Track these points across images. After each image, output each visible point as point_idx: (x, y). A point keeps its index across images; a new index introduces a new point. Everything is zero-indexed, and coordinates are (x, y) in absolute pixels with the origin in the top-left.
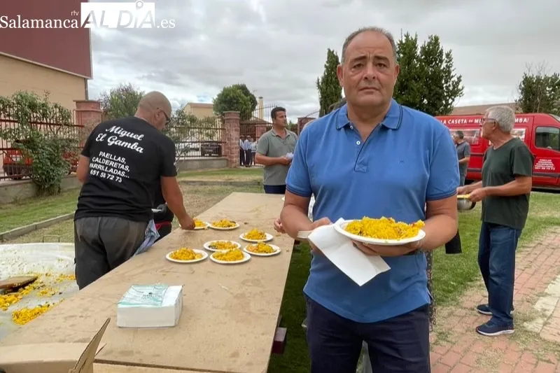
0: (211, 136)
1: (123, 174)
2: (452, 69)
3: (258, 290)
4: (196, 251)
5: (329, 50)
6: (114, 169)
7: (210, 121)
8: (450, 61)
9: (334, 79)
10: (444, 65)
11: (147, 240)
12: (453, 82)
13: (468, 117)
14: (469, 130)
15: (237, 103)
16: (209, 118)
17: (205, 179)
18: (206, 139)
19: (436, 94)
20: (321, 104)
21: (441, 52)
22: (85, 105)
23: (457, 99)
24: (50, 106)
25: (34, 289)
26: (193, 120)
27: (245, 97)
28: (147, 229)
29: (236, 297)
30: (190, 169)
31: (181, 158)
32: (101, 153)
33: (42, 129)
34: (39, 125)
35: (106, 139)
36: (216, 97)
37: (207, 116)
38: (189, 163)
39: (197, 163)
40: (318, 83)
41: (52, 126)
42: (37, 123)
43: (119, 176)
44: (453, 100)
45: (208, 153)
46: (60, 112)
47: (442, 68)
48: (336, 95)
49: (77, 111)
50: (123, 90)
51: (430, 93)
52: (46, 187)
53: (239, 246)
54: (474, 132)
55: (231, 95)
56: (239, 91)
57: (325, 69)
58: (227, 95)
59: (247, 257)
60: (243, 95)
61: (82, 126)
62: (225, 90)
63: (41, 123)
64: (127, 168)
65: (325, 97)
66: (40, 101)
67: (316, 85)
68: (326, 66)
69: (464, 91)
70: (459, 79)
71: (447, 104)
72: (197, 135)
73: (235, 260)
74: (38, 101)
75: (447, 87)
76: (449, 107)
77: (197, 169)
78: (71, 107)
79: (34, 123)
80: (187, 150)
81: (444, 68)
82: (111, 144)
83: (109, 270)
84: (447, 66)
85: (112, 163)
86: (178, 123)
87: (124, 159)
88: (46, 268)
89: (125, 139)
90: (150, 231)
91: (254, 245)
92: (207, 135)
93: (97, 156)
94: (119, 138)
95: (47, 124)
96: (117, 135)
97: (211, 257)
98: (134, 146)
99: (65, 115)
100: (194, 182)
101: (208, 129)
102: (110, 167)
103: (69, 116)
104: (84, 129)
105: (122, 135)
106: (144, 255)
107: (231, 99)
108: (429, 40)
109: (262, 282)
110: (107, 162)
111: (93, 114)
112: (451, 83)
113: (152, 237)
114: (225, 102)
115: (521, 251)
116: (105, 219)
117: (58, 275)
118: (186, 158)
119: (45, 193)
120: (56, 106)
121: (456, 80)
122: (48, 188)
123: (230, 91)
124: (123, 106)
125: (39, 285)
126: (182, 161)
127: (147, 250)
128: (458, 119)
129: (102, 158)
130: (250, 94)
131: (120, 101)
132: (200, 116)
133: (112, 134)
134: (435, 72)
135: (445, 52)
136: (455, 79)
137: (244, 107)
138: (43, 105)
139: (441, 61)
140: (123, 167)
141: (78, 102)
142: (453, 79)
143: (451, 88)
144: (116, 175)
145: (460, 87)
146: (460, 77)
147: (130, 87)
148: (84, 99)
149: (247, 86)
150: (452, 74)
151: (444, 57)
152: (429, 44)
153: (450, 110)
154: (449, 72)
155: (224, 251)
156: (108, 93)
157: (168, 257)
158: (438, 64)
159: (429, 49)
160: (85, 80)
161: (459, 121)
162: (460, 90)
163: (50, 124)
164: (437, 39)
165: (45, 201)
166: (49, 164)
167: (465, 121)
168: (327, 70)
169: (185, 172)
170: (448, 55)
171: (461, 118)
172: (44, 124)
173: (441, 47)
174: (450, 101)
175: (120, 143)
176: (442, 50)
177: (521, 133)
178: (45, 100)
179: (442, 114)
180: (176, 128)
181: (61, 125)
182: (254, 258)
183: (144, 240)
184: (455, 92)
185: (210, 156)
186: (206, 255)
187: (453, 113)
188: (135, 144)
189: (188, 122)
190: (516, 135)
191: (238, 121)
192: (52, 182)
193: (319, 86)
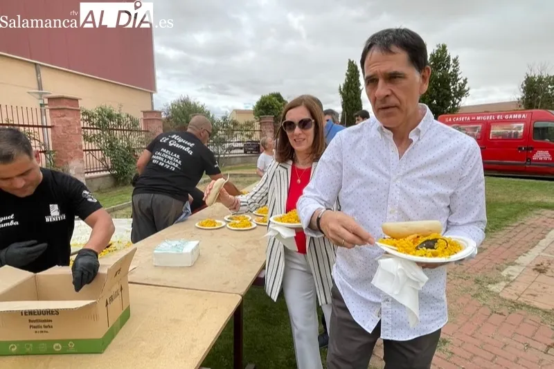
0: (250, 137)
1: (177, 166)
2: (458, 73)
3: (255, 247)
4: (217, 221)
5: (350, 61)
6: (171, 161)
7: (249, 124)
8: (457, 65)
9: (354, 85)
10: (451, 70)
11: (184, 215)
12: (459, 84)
13: (470, 115)
14: (471, 126)
15: (273, 108)
16: (248, 122)
17: (245, 172)
18: (246, 139)
19: (444, 95)
20: (343, 107)
21: (449, 58)
22: (151, 115)
23: (463, 99)
24: (123, 116)
25: (109, 251)
26: (235, 124)
27: (279, 104)
28: (184, 208)
29: (238, 250)
30: (233, 164)
31: (226, 156)
32: (162, 149)
33: (118, 134)
34: (115, 132)
35: (168, 141)
36: (255, 104)
37: (246, 120)
38: (233, 159)
39: (238, 159)
40: (340, 89)
41: (125, 132)
42: (113, 129)
43: (173, 166)
44: (460, 100)
45: (249, 151)
46: (131, 120)
47: (449, 72)
48: (356, 99)
49: (144, 120)
50: (182, 101)
51: (438, 95)
52: (122, 179)
53: (250, 218)
54: (477, 127)
55: (268, 102)
56: (274, 98)
57: (345, 77)
58: (265, 102)
59: (255, 225)
60: (277, 102)
61: (148, 131)
62: (263, 98)
63: (117, 130)
64: (180, 162)
65: (346, 101)
66: (116, 112)
67: (338, 91)
68: (347, 74)
69: (470, 92)
70: (465, 81)
71: (455, 104)
72: (239, 136)
73: (245, 227)
74: (114, 112)
75: (454, 89)
76: (456, 106)
77: (239, 164)
78: (139, 116)
79: (111, 129)
80: (231, 149)
81: (451, 72)
82: (171, 145)
83: (156, 231)
84: (454, 70)
85: (169, 157)
86: (223, 127)
87: (178, 156)
88: (118, 237)
89: (181, 144)
90: (187, 209)
91: (262, 218)
92: (247, 135)
93: (159, 151)
94: (177, 142)
95: (121, 130)
96: (176, 140)
97: (228, 226)
98: (187, 149)
99: (135, 123)
100: (235, 174)
101: (248, 131)
102: (167, 160)
103: (138, 124)
104: (149, 133)
105: (180, 141)
106: (181, 223)
107: (268, 105)
108: (437, 49)
109: (260, 242)
110: (166, 156)
111: (156, 122)
112: (458, 85)
113: (188, 213)
114: (262, 108)
115: (503, 230)
116: (156, 196)
117: (126, 242)
118: (230, 155)
119: (120, 184)
120: (128, 116)
121: (463, 82)
122: (123, 180)
123: (266, 98)
124: (182, 114)
125: (113, 249)
126: (226, 158)
127: (183, 221)
128: (462, 116)
129: (162, 152)
130: (283, 101)
131: (179, 109)
132: (241, 120)
133: (173, 139)
134: (443, 76)
135: (452, 58)
136: (461, 81)
137: (279, 111)
138: (118, 115)
139: (448, 66)
140: (177, 161)
141: (145, 112)
142: (459, 82)
143: (458, 89)
144: (171, 166)
145: (466, 88)
146: (466, 79)
147: (188, 98)
148: (150, 109)
149: (281, 94)
150: (459, 77)
151: (451, 62)
152: (438, 51)
153: (457, 109)
154: (456, 76)
155: (238, 222)
156: (170, 104)
157: (197, 225)
158: (445, 69)
159: (437, 56)
160: (151, 94)
161: (463, 118)
162: (466, 91)
163: (124, 130)
164: (444, 47)
165: (121, 190)
166: (123, 161)
167: (469, 119)
168: (348, 78)
169: (230, 167)
170: (455, 61)
171: (465, 116)
172: (119, 130)
173: (448, 53)
174: (457, 101)
175: (178, 146)
176: (449, 56)
177: (520, 128)
178: (120, 111)
179: (449, 112)
180: (222, 131)
181: (131, 130)
182: (259, 227)
183: (182, 214)
184: (461, 93)
185: (251, 153)
186: (224, 224)
187: (460, 111)
188: (188, 148)
189: (231, 126)
190: (515, 129)
191: (272, 124)
192: (126, 175)
193: (341, 92)
